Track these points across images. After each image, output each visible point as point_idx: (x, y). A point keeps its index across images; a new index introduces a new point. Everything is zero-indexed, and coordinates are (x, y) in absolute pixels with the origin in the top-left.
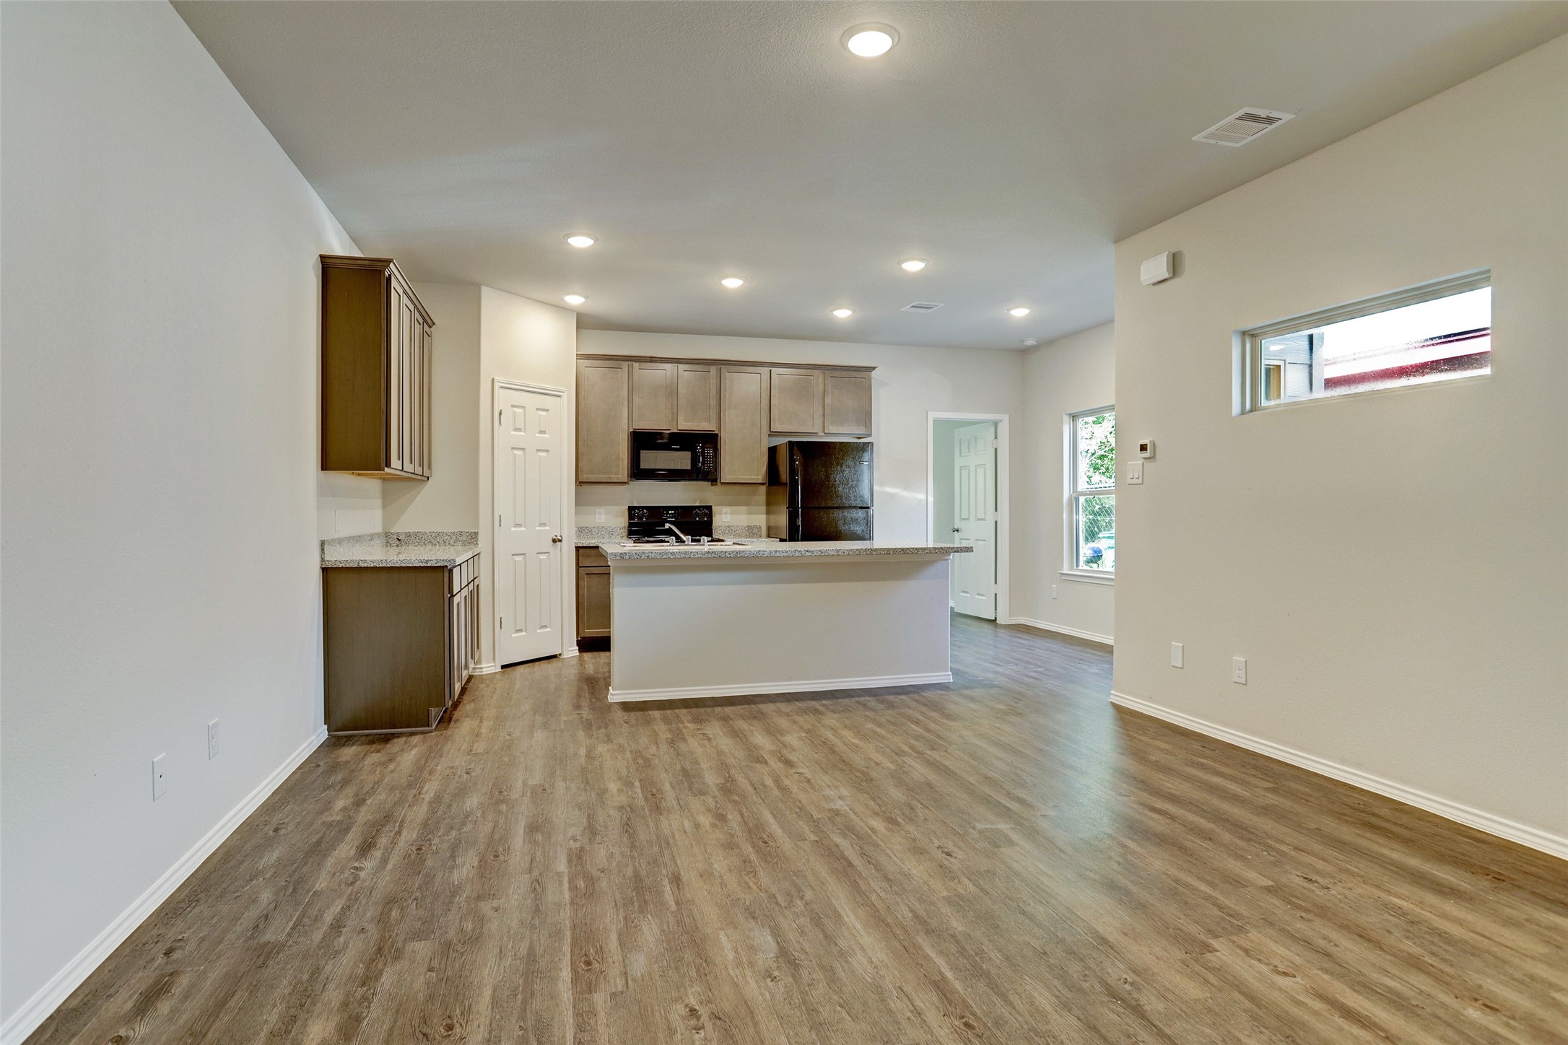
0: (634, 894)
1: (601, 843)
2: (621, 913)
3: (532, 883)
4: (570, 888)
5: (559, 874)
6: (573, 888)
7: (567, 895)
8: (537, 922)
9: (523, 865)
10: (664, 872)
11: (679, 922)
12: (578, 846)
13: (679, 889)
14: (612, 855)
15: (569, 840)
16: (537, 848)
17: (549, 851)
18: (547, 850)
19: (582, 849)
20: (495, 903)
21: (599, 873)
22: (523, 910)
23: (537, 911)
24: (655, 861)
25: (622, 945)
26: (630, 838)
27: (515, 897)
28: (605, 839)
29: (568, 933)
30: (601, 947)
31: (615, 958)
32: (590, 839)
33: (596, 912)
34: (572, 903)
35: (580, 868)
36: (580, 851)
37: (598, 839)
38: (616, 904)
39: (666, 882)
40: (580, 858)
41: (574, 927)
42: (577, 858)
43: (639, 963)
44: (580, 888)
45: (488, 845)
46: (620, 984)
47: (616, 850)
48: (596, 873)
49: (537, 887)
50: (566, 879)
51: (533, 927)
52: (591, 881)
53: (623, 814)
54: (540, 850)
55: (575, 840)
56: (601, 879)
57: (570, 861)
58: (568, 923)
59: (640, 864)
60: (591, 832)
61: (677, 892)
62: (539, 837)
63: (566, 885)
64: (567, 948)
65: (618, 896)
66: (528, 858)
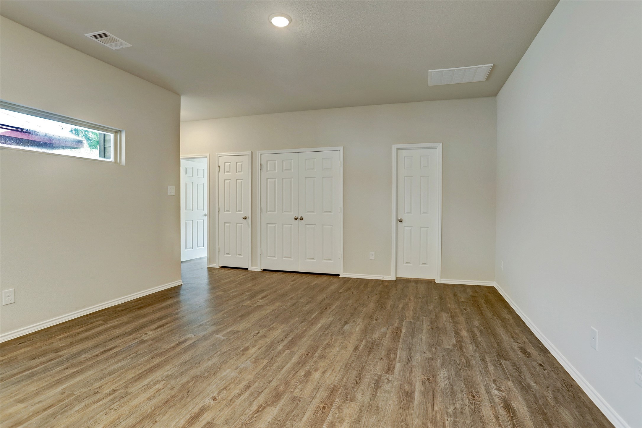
0: (374, 347)
1: (376, 374)
2: (382, 342)
3: (411, 360)
4: (397, 355)
5: (399, 362)
6: (396, 354)
7: (398, 352)
8: (410, 346)
9: (415, 370)
10: (358, 353)
11: (366, 336)
12: (388, 375)
13: (358, 345)
14: (374, 366)
15: (391, 380)
16: (408, 379)
17: (402, 375)
18: (403, 377)
19: (386, 373)
20: (425, 356)
21: (384, 358)
22: (415, 350)
23: (410, 349)
24: (358, 358)
25: (386, 334)
26: (361, 373)
27: (418, 356)
28: (373, 376)
29: (401, 340)
30: (392, 335)
31: (389, 332)
32: (380, 378)
33: (390, 344)
34: (397, 349)
35: (390, 363)
36: (387, 372)
37: (376, 378)
38: (382, 345)
39: (360, 349)
40: (389, 368)
41: (399, 341)
42: (390, 369)
43: (383, 330)
44: (393, 354)
45: (434, 389)
46: (390, 327)
47: (371, 368)
48: (385, 359)
49: (410, 359)
50: (398, 359)
51: (412, 344)
52: (388, 356)
53: (355, 392)
54: (407, 378)
55: (388, 380)
56: (384, 355)
57: (394, 367)
58: (400, 343)
59: (365, 359)
60: (378, 383)
61: (359, 345)
62: (407, 387)
63: (398, 356)
64: (402, 337)
65: (380, 348)
66: (413, 374)
